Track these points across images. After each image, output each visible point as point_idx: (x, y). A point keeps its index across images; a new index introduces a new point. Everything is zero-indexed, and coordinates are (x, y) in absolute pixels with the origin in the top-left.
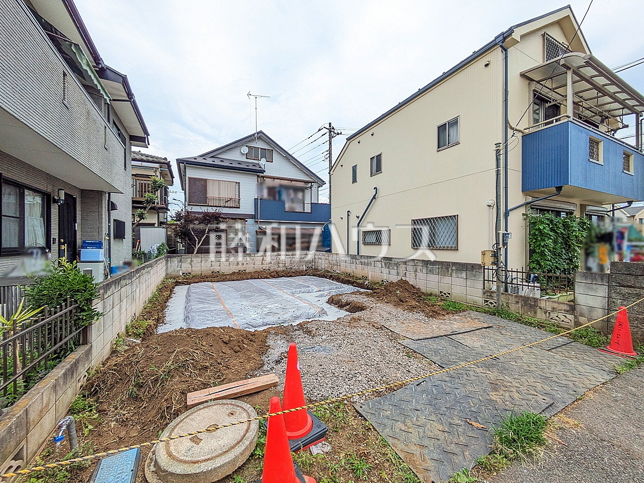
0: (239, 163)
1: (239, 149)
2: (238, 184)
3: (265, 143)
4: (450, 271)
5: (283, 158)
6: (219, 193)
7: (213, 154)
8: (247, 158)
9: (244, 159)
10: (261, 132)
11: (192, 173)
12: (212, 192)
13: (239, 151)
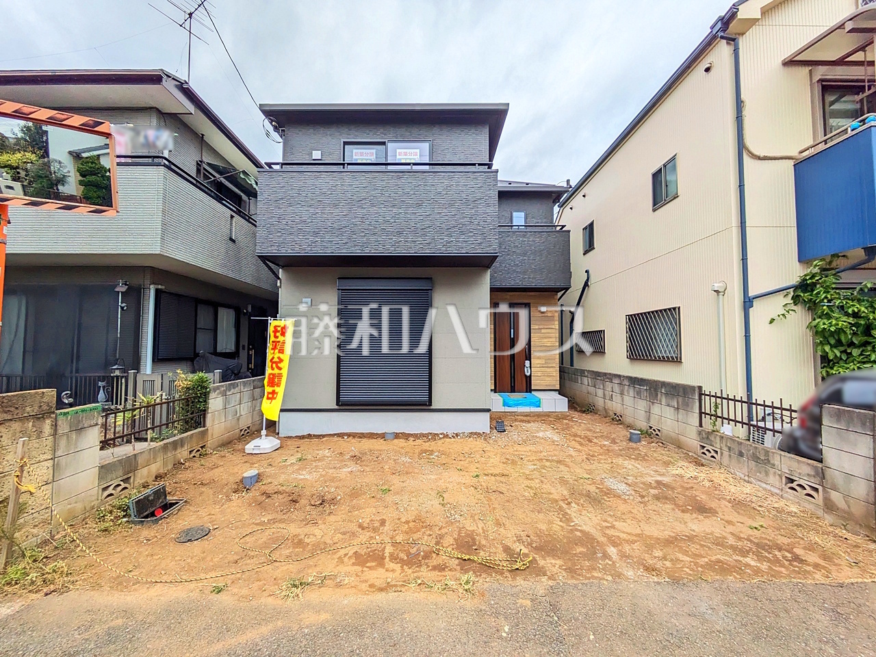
4: (659, 395)
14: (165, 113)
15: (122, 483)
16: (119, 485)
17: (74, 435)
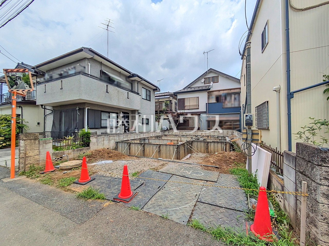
0: (199, 88)
1: (200, 80)
2: (198, 98)
3: (214, 74)
5: (225, 78)
6: (190, 104)
7: (188, 87)
8: (204, 84)
9: (203, 85)
10: (211, 69)
11: (179, 97)
12: (187, 103)
13: (200, 82)
14: (89, 59)
15: (60, 158)
16: (59, 159)
17: (45, 144)
